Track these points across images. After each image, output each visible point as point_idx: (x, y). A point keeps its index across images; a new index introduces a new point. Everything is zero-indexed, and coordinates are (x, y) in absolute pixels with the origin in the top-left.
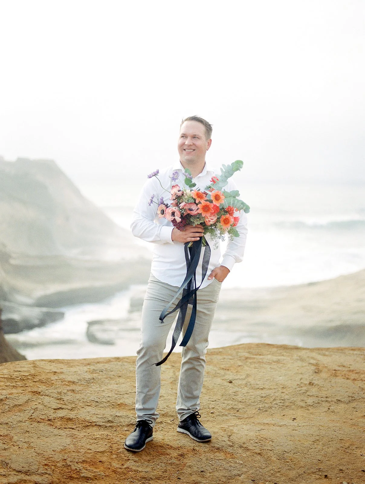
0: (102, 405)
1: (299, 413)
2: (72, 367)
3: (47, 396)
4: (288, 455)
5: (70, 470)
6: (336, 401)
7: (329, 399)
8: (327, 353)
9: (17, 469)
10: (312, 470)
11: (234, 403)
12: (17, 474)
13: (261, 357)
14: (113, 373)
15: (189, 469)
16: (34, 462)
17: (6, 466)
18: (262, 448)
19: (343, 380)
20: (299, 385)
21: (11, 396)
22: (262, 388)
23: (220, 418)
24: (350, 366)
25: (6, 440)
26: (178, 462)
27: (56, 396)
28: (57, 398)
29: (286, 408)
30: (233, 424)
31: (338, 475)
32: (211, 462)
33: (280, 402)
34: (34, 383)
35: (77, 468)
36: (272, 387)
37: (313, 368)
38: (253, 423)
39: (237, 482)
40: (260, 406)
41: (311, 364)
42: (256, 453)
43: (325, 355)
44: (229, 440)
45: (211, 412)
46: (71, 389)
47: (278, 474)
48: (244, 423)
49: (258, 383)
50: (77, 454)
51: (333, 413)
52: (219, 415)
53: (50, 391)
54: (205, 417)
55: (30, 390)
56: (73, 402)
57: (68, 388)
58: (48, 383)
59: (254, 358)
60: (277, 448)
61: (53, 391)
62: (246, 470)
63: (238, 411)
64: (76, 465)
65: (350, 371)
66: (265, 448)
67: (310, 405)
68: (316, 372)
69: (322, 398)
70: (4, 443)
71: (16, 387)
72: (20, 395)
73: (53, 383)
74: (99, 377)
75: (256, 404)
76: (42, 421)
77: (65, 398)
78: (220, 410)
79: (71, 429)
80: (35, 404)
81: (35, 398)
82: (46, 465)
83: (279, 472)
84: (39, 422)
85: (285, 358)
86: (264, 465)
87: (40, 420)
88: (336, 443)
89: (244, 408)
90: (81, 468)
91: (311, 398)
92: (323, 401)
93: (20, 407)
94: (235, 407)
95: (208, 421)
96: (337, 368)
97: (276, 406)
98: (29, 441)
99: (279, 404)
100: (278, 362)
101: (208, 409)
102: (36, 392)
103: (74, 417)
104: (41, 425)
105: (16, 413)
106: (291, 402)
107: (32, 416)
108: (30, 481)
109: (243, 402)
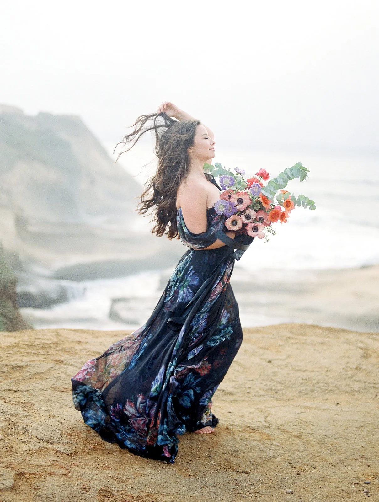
1: (343, 398)
2: (97, 337)
3: (71, 365)
4: (329, 439)
7: (377, 386)
8: (377, 337)
9: (38, 437)
10: (354, 456)
11: (273, 384)
12: (38, 441)
13: (304, 337)
15: (222, 448)
16: (56, 431)
17: (27, 433)
18: (301, 431)
20: (344, 369)
21: (33, 364)
22: (304, 370)
23: (257, 399)
25: (27, 407)
29: (329, 392)
30: (271, 406)
32: (245, 442)
33: (323, 385)
34: (57, 352)
36: (315, 370)
37: (361, 352)
38: (293, 405)
39: (272, 464)
40: (302, 389)
41: (359, 347)
42: (295, 436)
43: (374, 339)
44: (265, 421)
45: (247, 391)
47: (317, 459)
48: (282, 404)
49: (300, 364)
52: (256, 396)
53: (74, 360)
54: (241, 397)
55: (52, 358)
58: (72, 352)
59: (297, 339)
60: (318, 432)
61: (76, 360)
62: (283, 452)
63: (276, 392)
66: (304, 431)
67: (355, 391)
68: (364, 356)
69: (369, 384)
70: (25, 410)
71: (37, 354)
72: (41, 362)
73: (77, 353)
75: (297, 386)
76: (65, 390)
78: (257, 390)
80: (57, 372)
81: (57, 367)
82: (68, 434)
83: (318, 456)
84: (61, 391)
85: (331, 340)
86: (302, 448)
87: (63, 389)
89: (283, 390)
91: (358, 383)
92: (370, 387)
93: (42, 375)
94: (274, 388)
95: (243, 401)
97: (318, 389)
98: (51, 410)
99: (322, 387)
100: (323, 343)
101: (244, 389)
102: (59, 360)
104: (64, 394)
105: (37, 380)
106: (335, 387)
107: (54, 384)
108: (52, 450)
109: (282, 384)
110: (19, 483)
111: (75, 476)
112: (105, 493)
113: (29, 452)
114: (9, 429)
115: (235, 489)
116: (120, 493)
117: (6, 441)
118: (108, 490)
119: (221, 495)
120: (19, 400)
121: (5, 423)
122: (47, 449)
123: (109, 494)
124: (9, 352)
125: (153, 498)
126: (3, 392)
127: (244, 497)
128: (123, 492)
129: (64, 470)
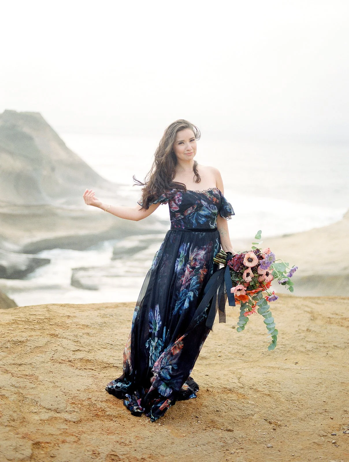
0: (116, 348)
1: (300, 358)
2: (83, 311)
3: (65, 338)
4: (295, 396)
5: (96, 409)
6: (333, 347)
7: (327, 345)
8: (319, 301)
9: (46, 407)
10: (319, 410)
11: (239, 347)
12: (47, 411)
14: (121, 318)
15: (206, 409)
16: (61, 400)
17: (36, 404)
18: (270, 390)
19: (338, 327)
20: (297, 332)
21: (31, 338)
22: (263, 334)
23: (228, 362)
24: (343, 314)
25: (32, 380)
27: (73, 338)
28: (74, 341)
29: (288, 353)
30: (241, 367)
32: (225, 403)
33: (281, 347)
34: (50, 326)
35: (102, 407)
37: (309, 315)
38: (259, 366)
39: (250, 421)
40: (264, 351)
41: (306, 311)
42: (265, 394)
43: (317, 303)
44: (239, 382)
45: (218, 355)
46: (86, 332)
47: (288, 415)
48: (250, 366)
49: (260, 329)
50: (100, 393)
51: (332, 358)
52: (226, 359)
53: (67, 334)
54: (214, 360)
55: (48, 333)
56: (90, 345)
57: (83, 331)
58: (64, 326)
60: (285, 390)
61: (70, 334)
62: (258, 410)
63: (243, 355)
64: (100, 403)
65: (343, 319)
66: (273, 389)
67: (309, 350)
68: (311, 319)
69: (320, 344)
70: (31, 383)
71: (34, 330)
72: (39, 337)
73: (69, 327)
74: (111, 321)
75: (259, 348)
76: (63, 362)
77: (82, 341)
78: (227, 353)
79: (91, 370)
80: (54, 346)
81: (53, 340)
82: (73, 403)
83: (289, 412)
84: (60, 363)
85: (281, 305)
86: (274, 406)
87: (61, 361)
88: (338, 386)
89: (248, 352)
90: (106, 406)
91: (310, 343)
92: (321, 347)
93: (41, 349)
94: (240, 351)
95: (216, 364)
96: (331, 316)
97: (278, 350)
98: (54, 381)
101: (216, 353)
102: (54, 334)
103: (92, 359)
104: (63, 366)
105: (38, 354)
106: (291, 347)
107: (53, 357)
108: (61, 419)
109: (247, 347)
110: (36, 452)
111: (84, 443)
112: (113, 457)
113: (40, 422)
114: (20, 401)
115: (223, 446)
116: (126, 456)
117: (18, 413)
118: (115, 454)
119: (212, 453)
120: (24, 373)
121: (15, 396)
122: (56, 418)
123: (116, 458)
124: (9, 329)
125: (155, 459)
126: (10, 366)
127: (231, 454)
128: (128, 455)
129: (74, 437)
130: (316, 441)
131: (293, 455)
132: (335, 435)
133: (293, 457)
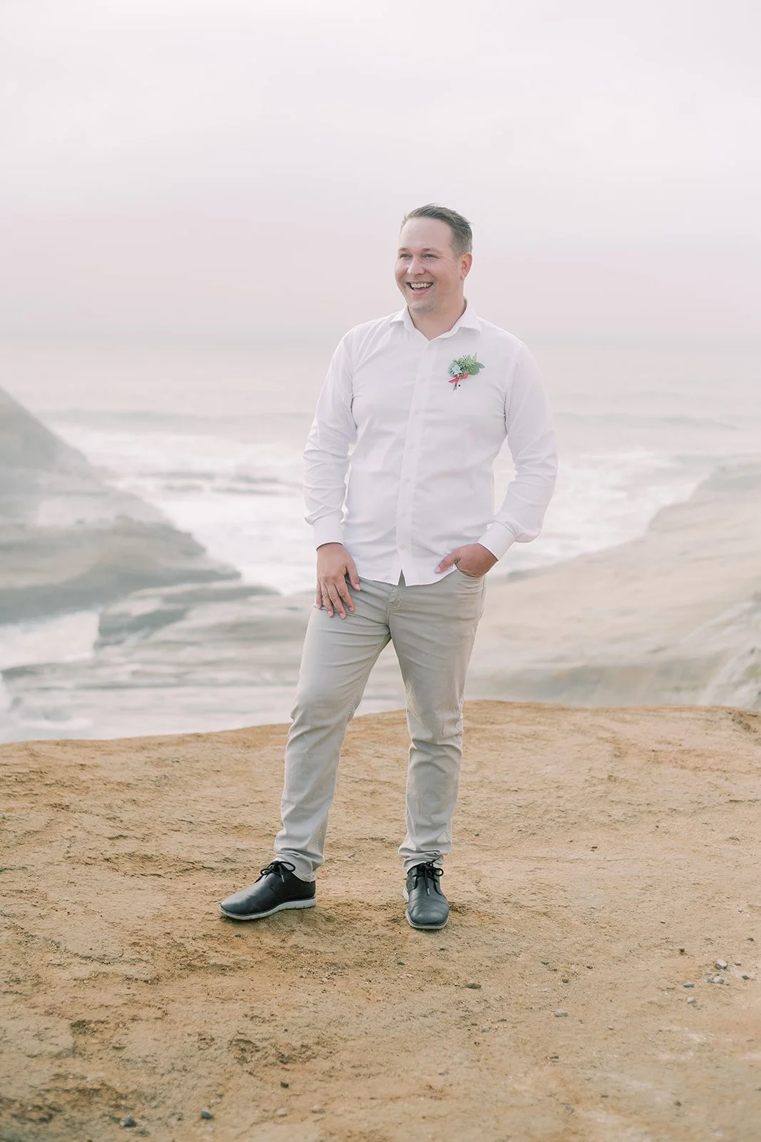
0: (201, 829)
1: (600, 836)
2: (110, 754)
3: (86, 812)
4: (600, 914)
5: (184, 954)
6: (668, 812)
7: (654, 809)
8: (627, 717)
9: (80, 954)
10: (653, 940)
11: (467, 820)
12: (83, 961)
13: (497, 727)
14: (199, 765)
15: (416, 946)
16: (109, 940)
17: (56, 948)
18: (547, 903)
19: (675, 770)
20: (588, 782)
21: (13, 815)
22: (516, 789)
24: (682, 743)
25: (36, 900)
26: (390, 934)
27: (104, 812)
28: (108, 817)
29: (572, 827)
30: (477, 861)
31: (704, 949)
33: (557, 815)
34: (48, 788)
35: (198, 949)
36: (535, 787)
37: (609, 747)
38: (515, 857)
39: (513, 966)
40: (521, 824)
41: (602, 739)
42: (538, 913)
43: (624, 721)
44: (479, 890)
46: (129, 797)
47: (590, 951)
48: (496, 857)
49: (506, 779)
50: (187, 923)
51: (667, 835)
53: (88, 803)
55: (45, 801)
56: (143, 824)
57: (123, 796)
58: (76, 787)
59: (484, 730)
60: (577, 902)
61: (94, 802)
62: (527, 945)
63: (477, 835)
64: (194, 942)
65: (683, 752)
66: (553, 902)
67: (618, 821)
68: (615, 755)
69: (640, 807)
70: (35, 906)
71: (14, 796)
72: (28, 811)
73: (89, 788)
74: (177, 774)
75: (511, 820)
76: (93, 862)
77: (125, 817)
79: (156, 877)
80: (67, 828)
81: (61, 816)
82: (133, 944)
83: (591, 946)
84: (87, 864)
85: (546, 728)
86: (559, 934)
87: (89, 860)
88: (688, 891)
89: (488, 830)
90: (206, 949)
91: (619, 806)
92: (642, 813)
93: (38, 836)
94: (471, 827)
96: (656, 747)
97: (552, 824)
98: (82, 901)
99: (558, 819)
100: (535, 736)
102: (60, 805)
103: (154, 853)
104: (95, 869)
105: (34, 847)
106: (580, 816)
107: (68, 852)
108: (115, 975)
109: (484, 818)
110: (81, 1040)
111: (178, 1020)
112: (242, 1045)
113: (75, 983)
114: (20, 943)
115: (464, 1018)
116: (268, 1042)
117: (23, 966)
118: (246, 1039)
119: (443, 1031)
120: (15, 887)
121: (9, 932)
122: (106, 975)
123: (250, 1046)
125: (329, 1046)
127: (484, 1031)
128: (272, 1041)
129: (153, 1009)
130: (655, 999)
131: (610, 1027)
132: (692, 986)
133: (610, 1032)
